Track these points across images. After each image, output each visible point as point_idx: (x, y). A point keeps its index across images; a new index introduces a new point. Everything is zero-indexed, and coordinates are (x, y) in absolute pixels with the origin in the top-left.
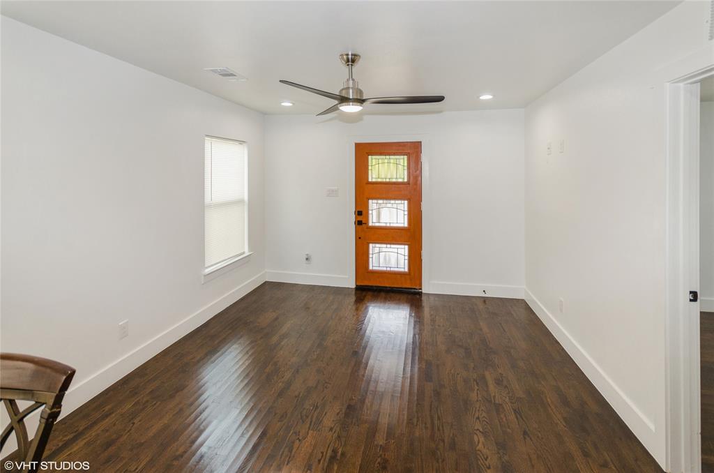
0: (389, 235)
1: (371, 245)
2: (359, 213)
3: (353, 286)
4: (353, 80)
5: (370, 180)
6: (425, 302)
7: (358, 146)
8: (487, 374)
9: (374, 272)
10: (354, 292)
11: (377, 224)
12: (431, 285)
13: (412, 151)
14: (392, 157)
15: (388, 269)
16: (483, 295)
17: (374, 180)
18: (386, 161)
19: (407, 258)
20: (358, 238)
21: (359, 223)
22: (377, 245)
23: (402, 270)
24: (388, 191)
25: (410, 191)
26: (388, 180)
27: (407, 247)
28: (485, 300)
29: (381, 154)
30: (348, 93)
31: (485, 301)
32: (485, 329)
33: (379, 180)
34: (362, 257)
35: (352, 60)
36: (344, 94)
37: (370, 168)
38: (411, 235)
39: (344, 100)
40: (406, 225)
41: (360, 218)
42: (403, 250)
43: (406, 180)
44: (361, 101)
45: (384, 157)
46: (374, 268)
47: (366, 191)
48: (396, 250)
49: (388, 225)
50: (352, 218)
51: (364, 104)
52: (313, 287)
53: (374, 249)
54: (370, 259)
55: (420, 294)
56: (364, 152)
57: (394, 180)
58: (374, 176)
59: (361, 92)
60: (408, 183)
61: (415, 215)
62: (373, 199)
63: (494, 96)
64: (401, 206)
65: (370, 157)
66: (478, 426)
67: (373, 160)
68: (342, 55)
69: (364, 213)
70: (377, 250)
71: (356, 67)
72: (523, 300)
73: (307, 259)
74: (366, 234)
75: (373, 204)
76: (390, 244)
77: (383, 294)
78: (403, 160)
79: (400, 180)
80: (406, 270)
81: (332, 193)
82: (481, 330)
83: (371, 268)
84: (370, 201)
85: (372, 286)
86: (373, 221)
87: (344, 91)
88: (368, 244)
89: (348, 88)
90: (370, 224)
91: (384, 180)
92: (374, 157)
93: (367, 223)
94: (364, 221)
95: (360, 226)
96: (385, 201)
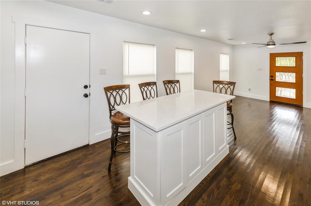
0: (286, 85)
2: (271, 76)
3: (268, 100)
4: (272, 39)
5: (276, 65)
6: (305, 110)
7: (271, 54)
9: (278, 97)
10: (269, 102)
11: (280, 81)
12: (307, 105)
13: (298, 55)
14: (288, 58)
17: (278, 66)
18: (284, 59)
19: (295, 93)
20: (271, 85)
22: (280, 88)
23: (293, 98)
24: (285, 69)
25: (297, 70)
27: (295, 90)
29: (282, 57)
33: (281, 66)
34: (273, 91)
35: (272, 34)
37: (276, 61)
38: (297, 86)
39: (268, 45)
40: (294, 82)
41: (272, 78)
42: (293, 91)
43: (294, 66)
44: (274, 45)
47: (274, 69)
48: (289, 90)
49: (285, 81)
50: (268, 78)
51: (276, 45)
53: (278, 89)
54: (277, 92)
55: (302, 107)
56: (273, 57)
57: (289, 66)
58: (278, 64)
59: (274, 42)
60: (296, 67)
61: (299, 79)
62: (278, 72)
64: (292, 75)
65: (276, 58)
67: (278, 59)
69: (274, 76)
70: (280, 90)
73: (249, 90)
74: (274, 84)
75: (277, 74)
76: (287, 88)
78: (293, 59)
79: (291, 66)
80: (295, 98)
83: (277, 95)
85: (277, 102)
87: (269, 43)
88: (276, 87)
89: (270, 42)
90: (277, 80)
91: (284, 66)
93: (275, 80)
94: (274, 79)
95: (272, 81)
96: (284, 73)
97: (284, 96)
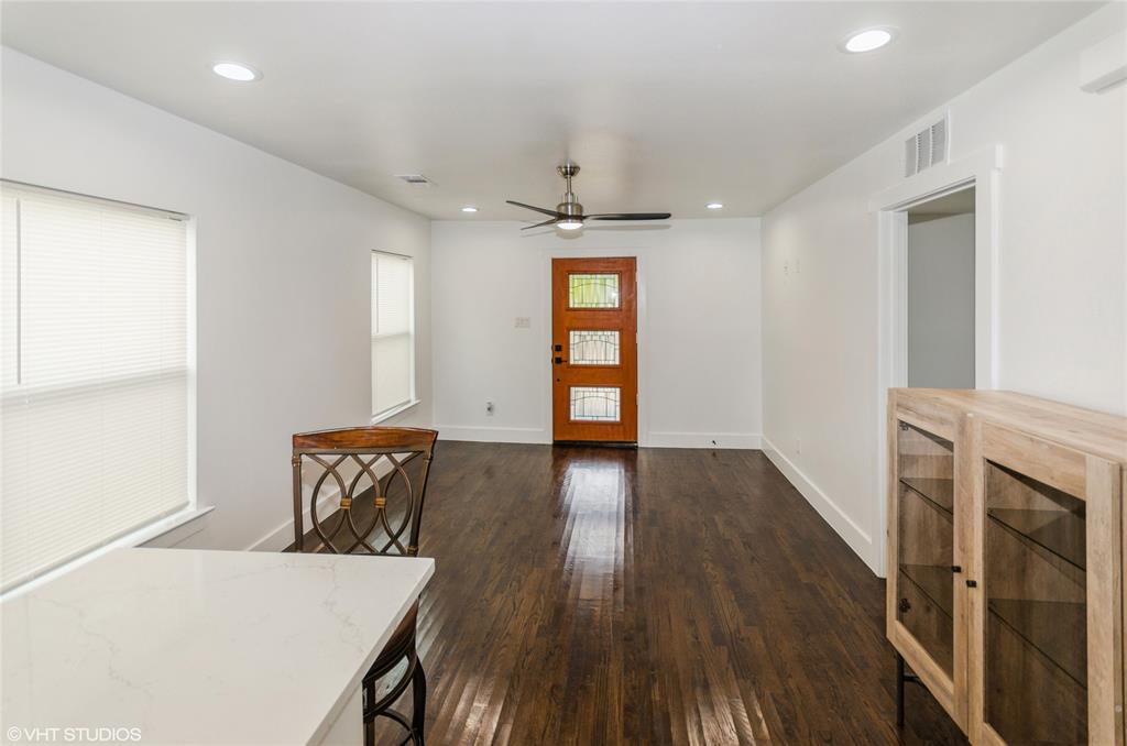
0: (595, 376)
1: (573, 389)
2: (557, 348)
3: (550, 442)
4: (572, 194)
5: (571, 306)
6: (642, 457)
7: (556, 262)
8: (716, 517)
9: (576, 423)
10: (551, 449)
11: (580, 363)
12: (649, 437)
13: (625, 269)
14: (599, 276)
15: (595, 419)
16: (713, 446)
17: (576, 306)
18: (593, 281)
19: (618, 404)
20: (556, 380)
21: (557, 361)
22: (580, 389)
23: (612, 419)
24: (594, 319)
25: (623, 320)
26: (594, 306)
27: (618, 390)
28: (714, 453)
29: (585, 272)
30: (567, 209)
31: (714, 455)
32: (714, 480)
33: (583, 306)
34: (561, 403)
35: (571, 172)
36: (563, 210)
37: (571, 290)
38: (624, 376)
39: (562, 217)
40: (617, 363)
41: (558, 355)
42: (614, 394)
43: (617, 306)
44: (580, 218)
45: (589, 276)
46: (577, 418)
47: (566, 321)
48: (603, 395)
49: (595, 363)
50: (548, 355)
51: (584, 221)
52: (499, 445)
53: (577, 393)
54: (572, 407)
55: (635, 449)
56: (563, 270)
57: (602, 306)
58: (576, 301)
59: (580, 208)
60: (620, 309)
61: (629, 350)
62: (575, 329)
63: (724, 205)
64: (611, 339)
65: (571, 276)
66: (706, 555)
67: (575, 281)
68: (560, 167)
69: (564, 348)
70: (580, 395)
71: (575, 180)
72: (759, 450)
73: (489, 409)
74: (566, 375)
75: (574, 337)
76: (597, 387)
77: (589, 451)
78: (612, 281)
79: (610, 306)
80: (618, 419)
81: (522, 322)
82: (710, 480)
83: (572, 418)
84: (572, 333)
85: (575, 442)
86: (575, 358)
87: (563, 208)
88: (569, 387)
89: (566, 204)
90: (572, 362)
91: (589, 306)
92: (575, 276)
93: (567, 361)
94: (564, 359)
95: (559, 365)
96: (591, 333)
97: (590, 419)
